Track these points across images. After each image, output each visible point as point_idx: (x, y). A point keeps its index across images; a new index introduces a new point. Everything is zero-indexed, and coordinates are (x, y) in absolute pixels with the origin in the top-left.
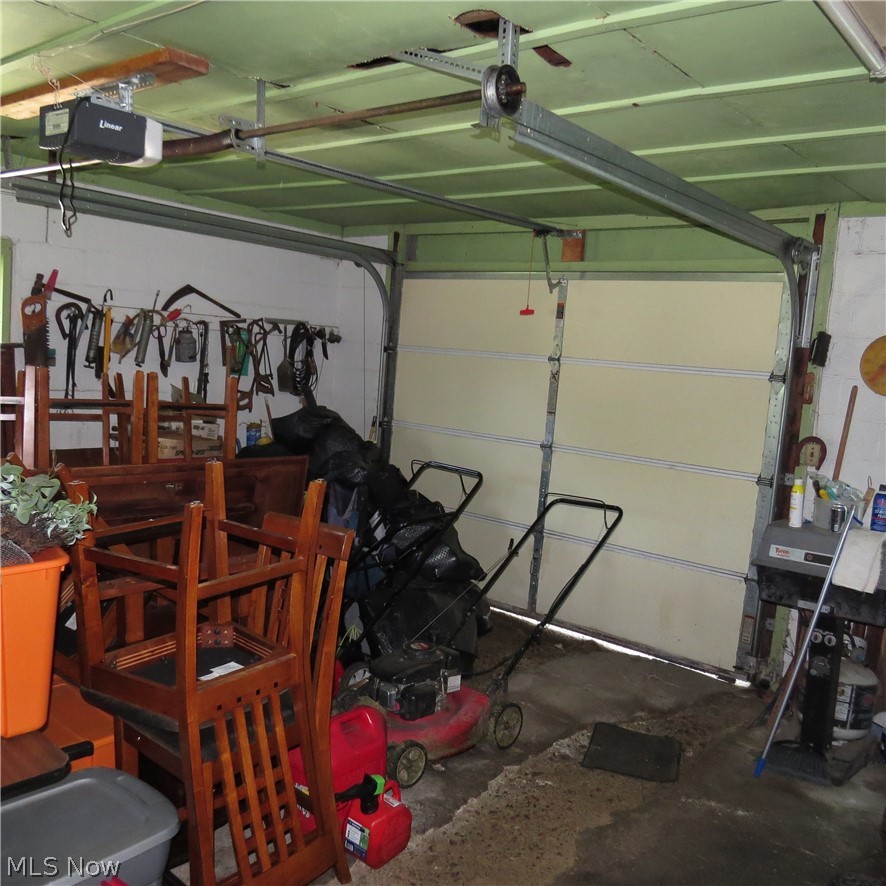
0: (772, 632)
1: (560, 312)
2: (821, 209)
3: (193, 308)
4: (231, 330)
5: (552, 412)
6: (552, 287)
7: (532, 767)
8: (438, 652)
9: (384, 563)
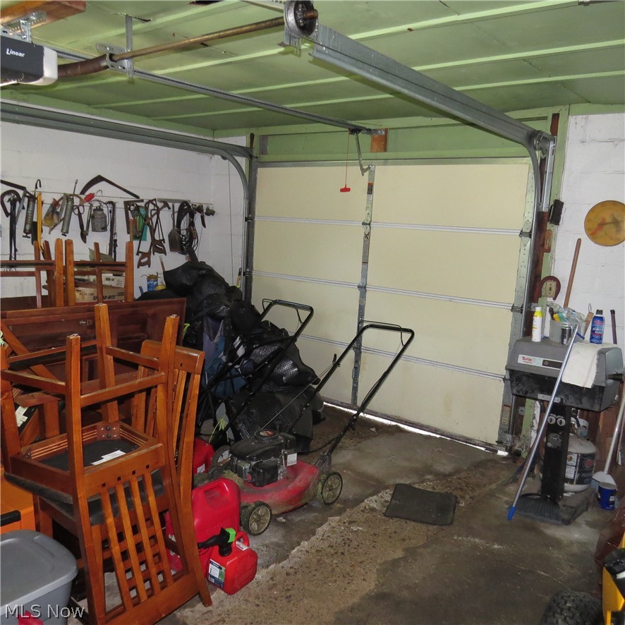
0: (523, 416)
1: (370, 190)
2: (555, 110)
3: (103, 192)
4: (132, 208)
5: (365, 262)
6: (363, 171)
7: (349, 517)
8: (280, 437)
9: (245, 374)
